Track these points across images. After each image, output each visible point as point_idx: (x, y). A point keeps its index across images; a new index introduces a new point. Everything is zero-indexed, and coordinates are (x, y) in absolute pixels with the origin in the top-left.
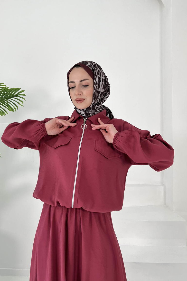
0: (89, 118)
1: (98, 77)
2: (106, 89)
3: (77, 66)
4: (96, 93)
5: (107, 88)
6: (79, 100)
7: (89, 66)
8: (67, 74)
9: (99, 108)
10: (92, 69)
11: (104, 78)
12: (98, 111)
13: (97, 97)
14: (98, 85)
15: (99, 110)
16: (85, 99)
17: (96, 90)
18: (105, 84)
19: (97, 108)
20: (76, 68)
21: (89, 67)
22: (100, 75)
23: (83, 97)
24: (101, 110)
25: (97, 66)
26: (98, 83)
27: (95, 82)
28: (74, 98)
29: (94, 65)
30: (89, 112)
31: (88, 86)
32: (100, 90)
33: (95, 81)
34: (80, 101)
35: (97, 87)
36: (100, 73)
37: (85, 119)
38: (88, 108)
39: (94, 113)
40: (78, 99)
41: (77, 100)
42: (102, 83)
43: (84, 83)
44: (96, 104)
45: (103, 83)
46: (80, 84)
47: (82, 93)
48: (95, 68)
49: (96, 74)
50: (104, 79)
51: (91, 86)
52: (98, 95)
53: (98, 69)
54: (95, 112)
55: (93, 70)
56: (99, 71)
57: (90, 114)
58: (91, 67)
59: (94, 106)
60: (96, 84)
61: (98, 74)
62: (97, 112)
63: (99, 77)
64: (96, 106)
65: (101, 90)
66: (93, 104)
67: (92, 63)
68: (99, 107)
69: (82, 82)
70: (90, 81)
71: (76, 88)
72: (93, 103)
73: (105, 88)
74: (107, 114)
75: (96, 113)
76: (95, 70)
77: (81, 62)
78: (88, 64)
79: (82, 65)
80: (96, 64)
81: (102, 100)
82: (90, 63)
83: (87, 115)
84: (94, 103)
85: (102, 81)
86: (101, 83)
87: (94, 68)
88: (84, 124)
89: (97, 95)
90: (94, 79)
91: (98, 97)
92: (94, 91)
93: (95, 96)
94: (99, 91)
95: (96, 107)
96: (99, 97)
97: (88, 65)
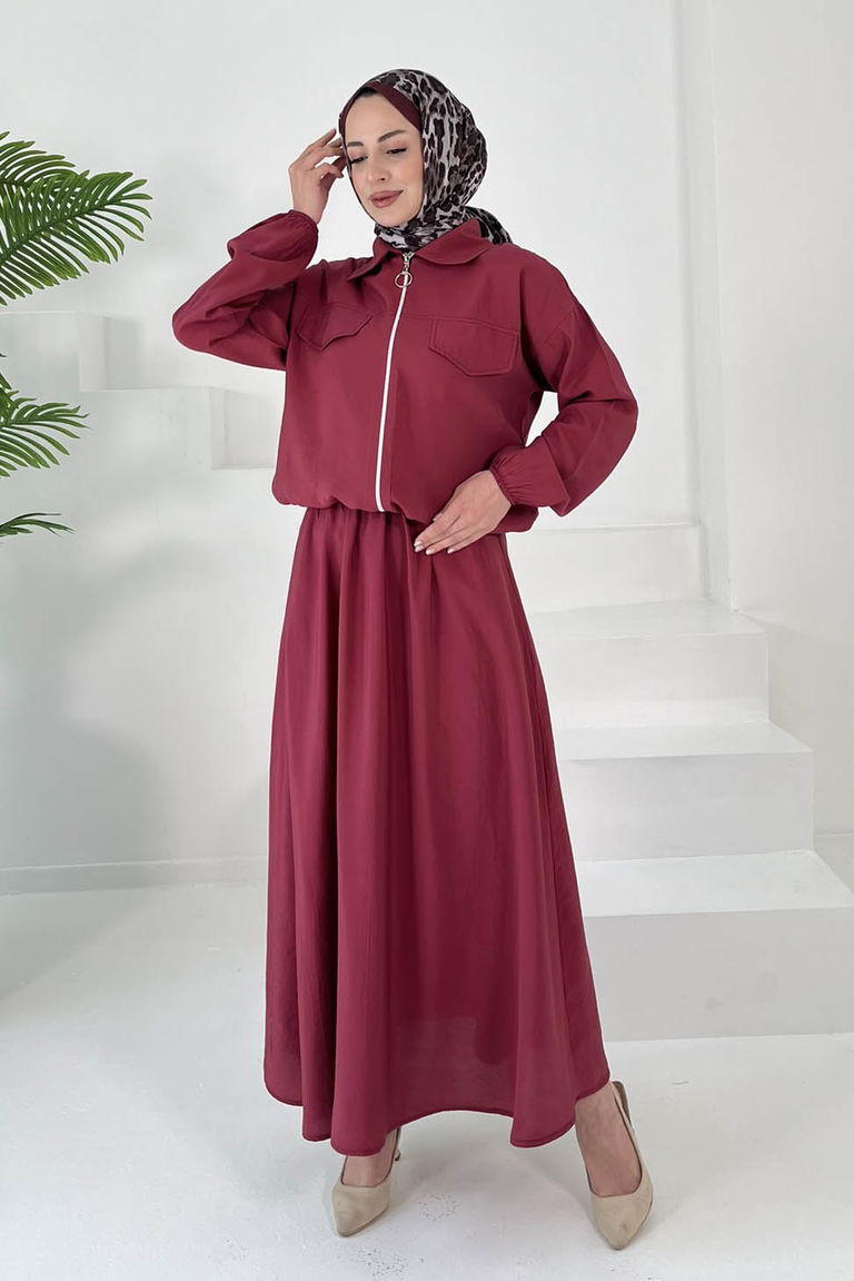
0: (419, 253)
1: (435, 120)
2: (467, 154)
3: (366, 91)
4: (432, 170)
5: (470, 150)
6: (382, 199)
7: (403, 87)
8: (338, 117)
9: (451, 218)
10: (411, 99)
11: (455, 121)
12: (446, 226)
13: (436, 183)
14: (436, 145)
15: (448, 223)
16: (401, 192)
17: (432, 161)
18: (464, 138)
19: (442, 217)
20: (362, 100)
21: (404, 92)
22: (443, 113)
23: (392, 187)
24: (455, 222)
25: (429, 85)
26: (436, 139)
27: (426, 137)
28: (367, 192)
29: (419, 82)
30: (418, 234)
31: (404, 150)
32: (444, 159)
33: (424, 135)
34: (384, 199)
35: (436, 151)
36: (442, 106)
37: (407, 257)
38: (414, 222)
39: (434, 235)
40: (378, 196)
41: (376, 199)
42: (452, 138)
43: (392, 143)
44: (435, 207)
45: (456, 136)
46: (380, 149)
47: (390, 175)
48: (424, 94)
49: (428, 111)
50: (458, 125)
51: (415, 148)
52: (442, 175)
53: (435, 95)
54: (437, 230)
55: (417, 100)
56: (436, 100)
57: (420, 238)
58: (409, 91)
59: (429, 211)
60: (431, 141)
61: (433, 109)
62: (444, 230)
63: (439, 118)
64: (440, 212)
65: (449, 160)
66: (425, 208)
67: (411, 75)
68: (449, 214)
69: (383, 142)
70: (409, 134)
71: (370, 160)
72: (425, 203)
73: (464, 151)
74: (485, 234)
75: (439, 234)
76: (422, 98)
77: (377, 77)
78: (401, 83)
79: (381, 87)
80: (428, 76)
81: (460, 191)
82: (406, 77)
83: (413, 242)
84: (429, 202)
85: (452, 131)
86: (446, 139)
87: (420, 93)
88: (405, 273)
89: (436, 179)
90: (421, 127)
91: (440, 183)
92: (426, 165)
93: (430, 181)
94: (442, 165)
95: (437, 215)
96: (446, 182)
97: (399, 86)
